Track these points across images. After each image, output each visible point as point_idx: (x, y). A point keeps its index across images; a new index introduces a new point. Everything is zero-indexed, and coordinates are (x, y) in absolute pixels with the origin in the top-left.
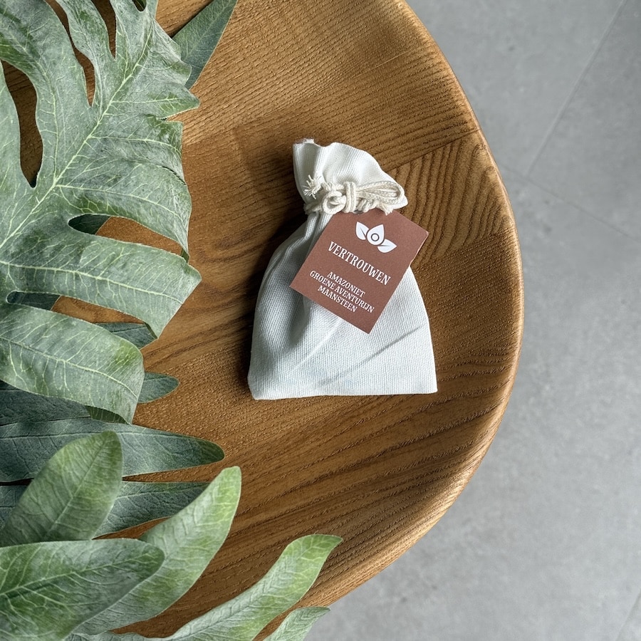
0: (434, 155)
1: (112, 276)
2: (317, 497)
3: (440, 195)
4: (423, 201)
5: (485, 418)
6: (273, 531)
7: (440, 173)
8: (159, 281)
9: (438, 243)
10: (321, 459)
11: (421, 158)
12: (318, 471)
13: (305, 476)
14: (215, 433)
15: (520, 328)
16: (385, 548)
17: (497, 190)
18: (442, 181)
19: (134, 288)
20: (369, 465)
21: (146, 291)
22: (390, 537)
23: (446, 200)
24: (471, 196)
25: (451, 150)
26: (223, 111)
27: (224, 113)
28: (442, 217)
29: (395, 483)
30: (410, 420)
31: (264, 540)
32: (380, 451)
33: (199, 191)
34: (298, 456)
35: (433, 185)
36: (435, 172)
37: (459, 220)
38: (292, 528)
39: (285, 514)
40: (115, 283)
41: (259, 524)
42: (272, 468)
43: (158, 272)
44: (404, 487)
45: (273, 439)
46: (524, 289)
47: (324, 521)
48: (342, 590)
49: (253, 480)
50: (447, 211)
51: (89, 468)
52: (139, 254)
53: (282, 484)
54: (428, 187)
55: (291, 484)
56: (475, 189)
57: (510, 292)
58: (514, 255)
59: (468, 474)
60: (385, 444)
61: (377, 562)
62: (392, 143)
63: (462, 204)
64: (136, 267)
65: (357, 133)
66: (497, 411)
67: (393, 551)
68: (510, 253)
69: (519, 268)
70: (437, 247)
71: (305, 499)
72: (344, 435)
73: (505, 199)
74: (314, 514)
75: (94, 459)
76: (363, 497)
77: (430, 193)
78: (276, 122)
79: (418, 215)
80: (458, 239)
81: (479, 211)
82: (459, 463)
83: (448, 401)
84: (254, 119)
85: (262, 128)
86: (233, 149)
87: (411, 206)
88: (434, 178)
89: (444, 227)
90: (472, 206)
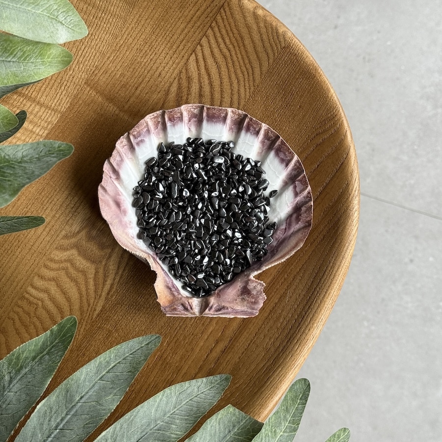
0: (216, 22)
3: (236, 44)
4: (228, 54)
5: (345, 162)
7: (227, 30)
9: (253, 74)
11: (210, 28)
15: (334, 96)
16: (335, 276)
17: (268, 19)
18: (231, 35)
22: (334, 267)
23: (241, 44)
24: (255, 33)
25: (225, 12)
26: (72, 76)
28: (245, 57)
35: (227, 41)
36: (224, 32)
37: (256, 53)
38: (273, 298)
44: (323, 233)
47: (289, 282)
50: (246, 51)
54: (225, 43)
56: (254, 27)
57: (315, 77)
58: (303, 53)
66: (351, 153)
67: (341, 274)
68: (300, 53)
77: (229, 46)
78: (108, 62)
79: (230, 65)
80: (263, 64)
81: (265, 39)
82: (347, 199)
83: (318, 166)
84: (94, 69)
85: (102, 71)
86: (93, 95)
87: (222, 62)
88: (225, 36)
89: (250, 62)
90: (259, 38)
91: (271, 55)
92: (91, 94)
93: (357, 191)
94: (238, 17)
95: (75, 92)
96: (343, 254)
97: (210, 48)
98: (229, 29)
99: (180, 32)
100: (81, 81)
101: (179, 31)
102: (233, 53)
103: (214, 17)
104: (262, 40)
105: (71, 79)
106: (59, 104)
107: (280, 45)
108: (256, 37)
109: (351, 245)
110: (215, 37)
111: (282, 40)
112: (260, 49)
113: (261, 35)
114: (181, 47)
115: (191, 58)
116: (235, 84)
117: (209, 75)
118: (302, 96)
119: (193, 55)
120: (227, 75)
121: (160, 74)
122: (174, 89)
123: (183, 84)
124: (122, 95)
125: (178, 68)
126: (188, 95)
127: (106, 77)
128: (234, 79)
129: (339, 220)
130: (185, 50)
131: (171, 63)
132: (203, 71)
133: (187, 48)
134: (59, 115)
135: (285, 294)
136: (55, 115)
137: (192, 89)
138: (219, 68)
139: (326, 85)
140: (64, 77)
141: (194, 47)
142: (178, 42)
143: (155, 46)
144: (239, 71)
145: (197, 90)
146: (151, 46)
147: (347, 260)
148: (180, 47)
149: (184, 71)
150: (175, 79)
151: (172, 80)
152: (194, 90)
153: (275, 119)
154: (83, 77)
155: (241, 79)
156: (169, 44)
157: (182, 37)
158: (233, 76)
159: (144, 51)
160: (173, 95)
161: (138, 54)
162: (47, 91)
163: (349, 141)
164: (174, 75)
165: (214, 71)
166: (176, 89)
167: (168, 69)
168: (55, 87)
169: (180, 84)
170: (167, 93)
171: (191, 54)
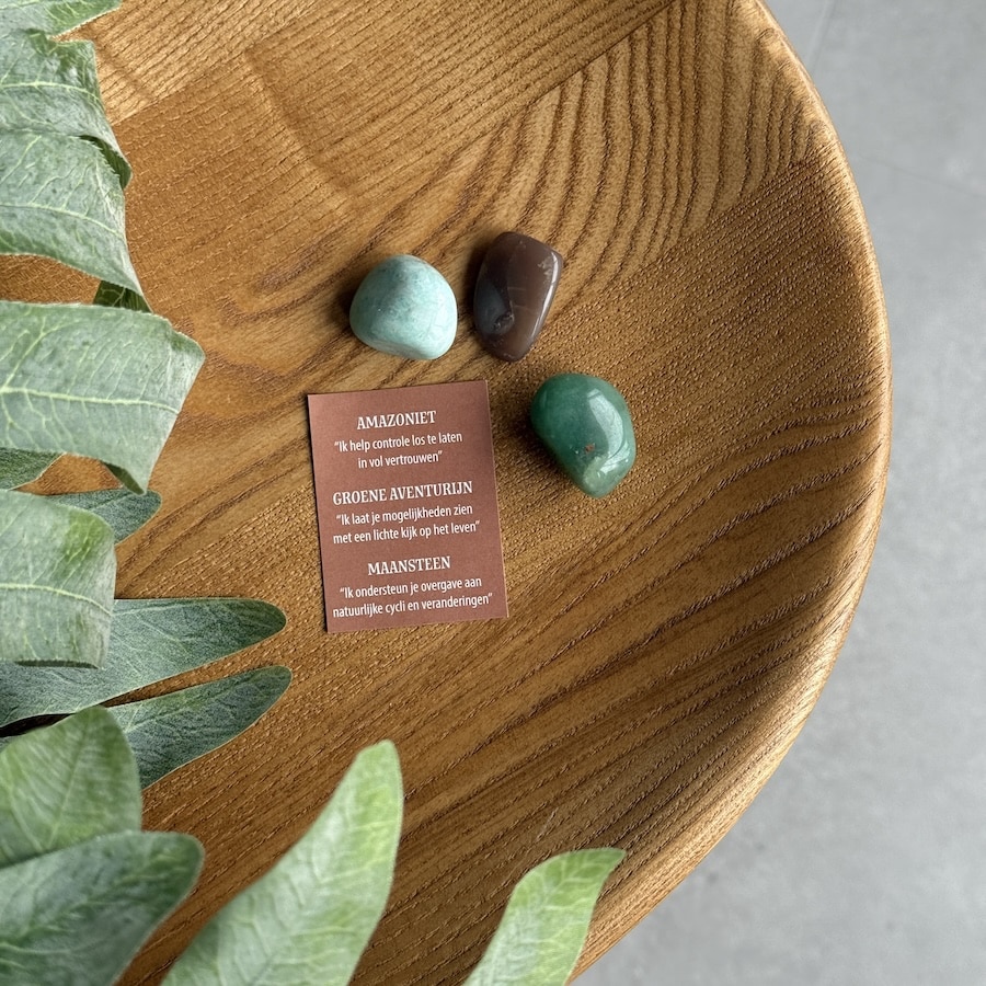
0: (650, 29)
1: (32, 382)
2: (543, 742)
3: (677, 107)
4: (646, 124)
5: (846, 526)
6: (469, 826)
7: (668, 62)
8: (129, 374)
9: (690, 202)
10: (538, 668)
11: (626, 40)
12: (535, 692)
13: (513, 706)
14: (320, 653)
15: (883, 337)
16: (695, 820)
17: (788, 72)
18: (676, 78)
19: (83, 400)
20: (634, 661)
21: (107, 401)
22: (703, 795)
23: (691, 113)
24: (740, 96)
25: (684, 11)
26: (219, 20)
27: (222, 23)
28: (688, 149)
29: (692, 688)
30: (698, 558)
31: (456, 845)
32: (650, 630)
33: (202, 185)
34: (492, 669)
35: (659, 90)
36: (659, 62)
37: (723, 146)
38: (505, 813)
39: (486, 787)
40: (42, 394)
41: (439, 816)
42: (445, 702)
43: (124, 357)
44: (711, 692)
45: (436, 644)
46: (877, 260)
47: (567, 788)
48: (627, 919)
49: (413, 732)
50: (696, 135)
51: (66, 785)
52: (77, 326)
53: (470, 730)
54: (650, 94)
55: (488, 726)
56: (745, 80)
57: (851, 270)
58: (844, 195)
59: (834, 644)
60: (657, 616)
61: (686, 849)
62: (563, 22)
63: (725, 116)
64: (78, 352)
65: (492, 14)
66: (868, 510)
67: (714, 823)
68: (837, 194)
69: (861, 220)
70: (689, 211)
71: (520, 751)
72: (575, 612)
73: (808, 88)
74: (544, 777)
75: (72, 767)
76: (635, 728)
77: (658, 106)
78: (329, 23)
79: (641, 156)
80: (727, 187)
81: (760, 122)
82: (812, 625)
83: (767, 508)
84: (284, 24)
85: (302, 38)
86: (253, 90)
87: (623, 139)
88: (659, 75)
89: (695, 169)
90: (745, 115)
91: (758, 172)
92: (250, 84)
93: (844, 617)
94: (713, 37)
95: (211, 63)
96: (740, 769)
97: (607, 91)
98: (675, 61)
99: (545, 20)
100: (239, 39)
101: (544, 17)
102: (661, 128)
103: (648, 14)
104: (750, 123)
105: (215, 24)
106: (157, 76)
107: (794, 153)
108: (739, 110)
109: (772, 754)
110: (632, 68)
111: (803, 141)
112: (736, 144)
113: (753, 107)
114: (532, 60)
115: (546, 97)
116: (633, 209)
117: (575, 160)
118: (794, 309)
119: (556, 93)
120: (622, 178)
121: (450, 106)
122: (469, 161)
123: (498, 156)
124: (330, 119)
125: (501, 111)
126: (500, 189)
127: (308, 58)
128: (636, 197)
129: (765, 672)
130: (540, 71)
131: (489, 89)
132: (564, 143)
133: (546, 66)
134: (143, 103)
135: (541, 814)
136: (133, 99)
137: (516, 179)
138: (608, 152)
139: (874, 303)
140: (197, 14)
141: (567, 71)
142: (529, 44)
143: (466, 32)
144: (656, 182)
145: (529, 187)
146: (456, 27)
147: (747, 790)
148: (530, 59)
149: (515, 123)
150: (484, 134)
151: (473, 134)
152: (520, 185)
153: (700, 342)
154: (248, 32)
155: (655, 203)
156: (503, 39)
157: (544, 35)
158: (637, 186)
159: (433, 32)
160: (461, 173)
161: (414, 34)
162: (139, 28)
163: (875, 475)
164: (486, 124)
165: (592, 153)
166: (475, 161)
167: (475, 103)
168: (164, 27)
169: (489, 154)
170: (449, 163)
171: (552, 88)
